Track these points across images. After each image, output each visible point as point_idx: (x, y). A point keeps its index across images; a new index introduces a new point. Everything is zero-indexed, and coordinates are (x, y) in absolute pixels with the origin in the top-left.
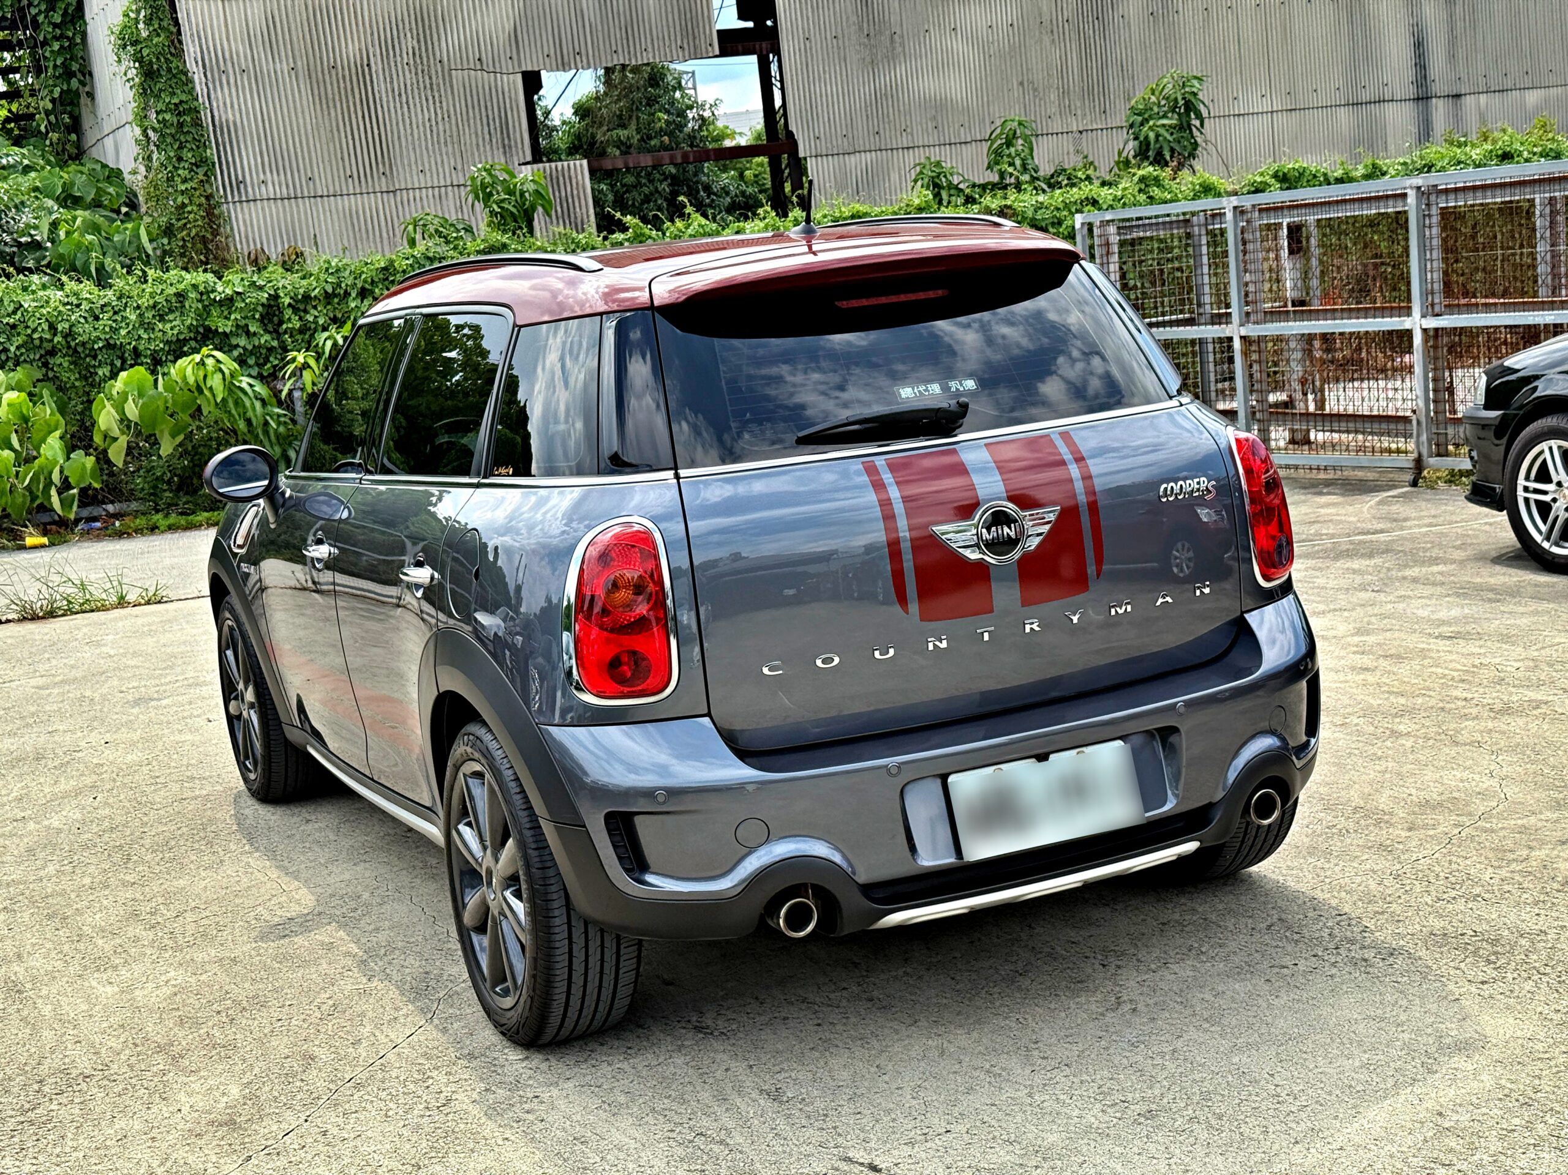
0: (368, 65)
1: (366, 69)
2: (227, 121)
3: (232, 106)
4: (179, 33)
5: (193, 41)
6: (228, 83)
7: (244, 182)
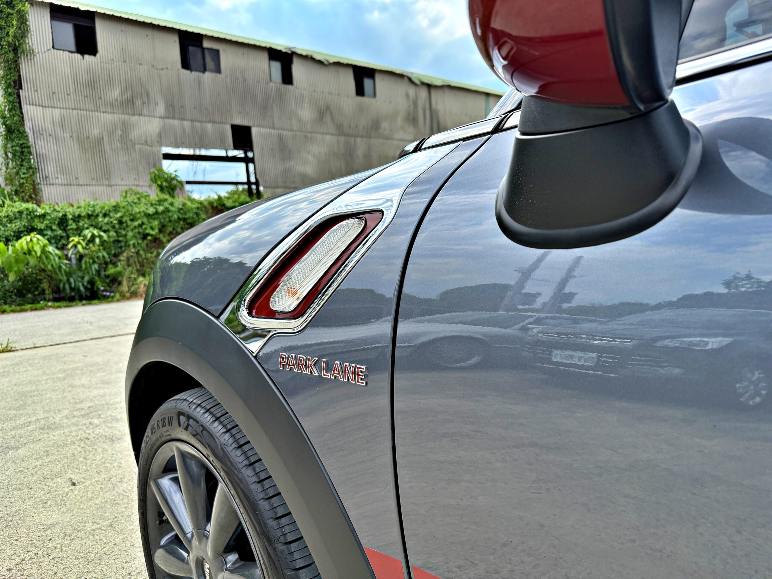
0: (103, 138)
1: (102, 140)
2: (43, 154)
3: (45, 148)
4: (23, 117)
5: (29, 121)
6: (44, 139)
7: (48, 177)
